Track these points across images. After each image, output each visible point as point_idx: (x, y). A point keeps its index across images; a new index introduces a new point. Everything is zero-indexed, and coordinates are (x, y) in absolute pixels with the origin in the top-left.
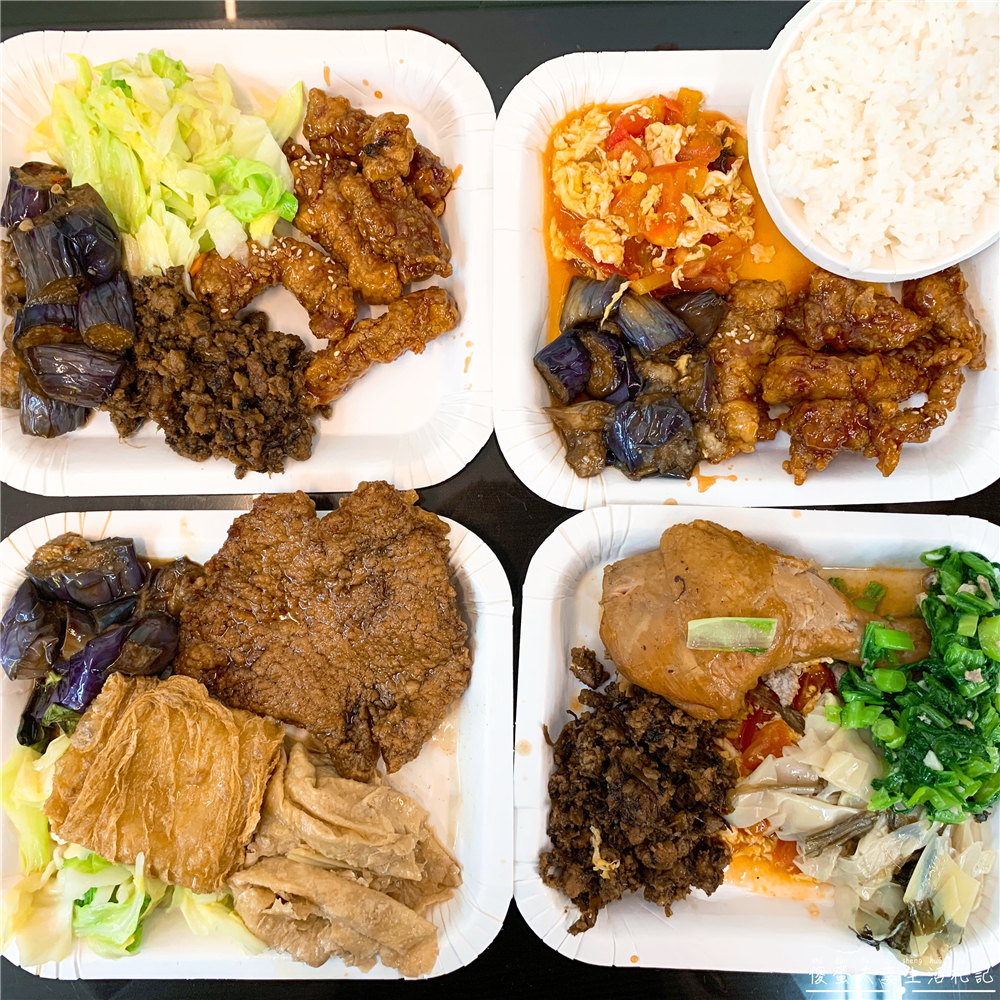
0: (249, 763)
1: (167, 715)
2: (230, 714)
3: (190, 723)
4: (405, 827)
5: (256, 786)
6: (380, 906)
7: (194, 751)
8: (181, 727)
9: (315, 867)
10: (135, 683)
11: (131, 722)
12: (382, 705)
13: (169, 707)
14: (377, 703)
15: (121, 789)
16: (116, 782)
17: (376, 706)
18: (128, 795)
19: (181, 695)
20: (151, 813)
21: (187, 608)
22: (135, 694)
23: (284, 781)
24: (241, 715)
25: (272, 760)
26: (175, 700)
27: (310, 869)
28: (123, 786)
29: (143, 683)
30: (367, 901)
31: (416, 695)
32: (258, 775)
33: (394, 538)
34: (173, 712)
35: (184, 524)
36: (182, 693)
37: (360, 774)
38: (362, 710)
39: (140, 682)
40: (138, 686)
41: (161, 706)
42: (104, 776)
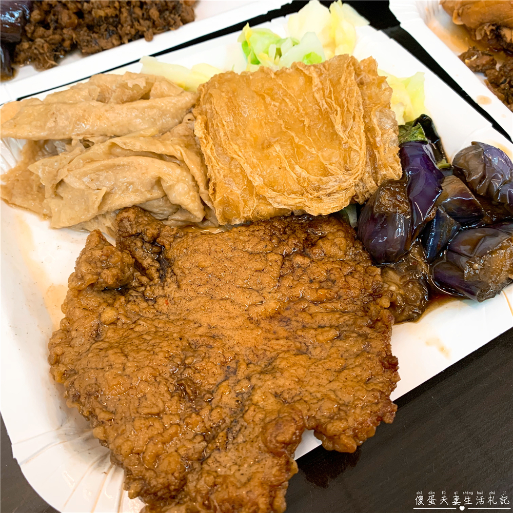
0: (231, 171)
1: (329, 166)
2: (276, 206)
3: (304, 174)
4: (62, 198)
5: (215, 157)
6: (53, 124)
7: (285, 156)
8: (310, 167)
9: (130, 132)
10: (376, 180)
11: (355, 143)
12: (137, 289)
13: (332, 175)
14: (142, 289)
15: (327, 103)
16: (333, 102)
17: (142, 285)
18: (318, 104)
19: (329, 191)
20: (290, 104)
21: (379, 278)
22: (368, 169)
23: (193, 177)
24: (266, 210)
25: (214, 190)
26: (331, 184)
27: (132, 129)
28: (326, 106)
29: (368, 185)
30: (66, 123)
31: (101, 310)
32: (218, 168)
33: (202, 460)
34: (326, 173)
35: (442, 349)
36: (329, 195)
37: (125, 214)
38: (156, 275)
39: (371, 184)
40: (371, 179)
41: (339, 172)
42: (346, 100)
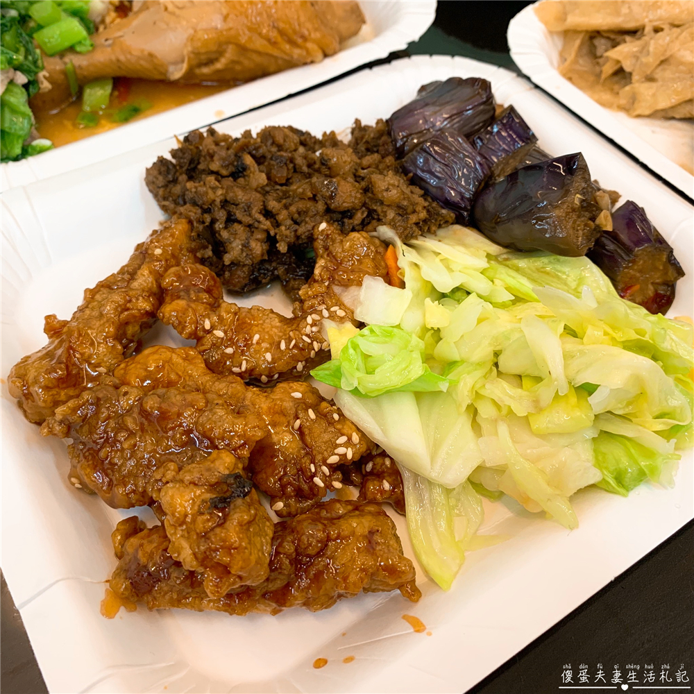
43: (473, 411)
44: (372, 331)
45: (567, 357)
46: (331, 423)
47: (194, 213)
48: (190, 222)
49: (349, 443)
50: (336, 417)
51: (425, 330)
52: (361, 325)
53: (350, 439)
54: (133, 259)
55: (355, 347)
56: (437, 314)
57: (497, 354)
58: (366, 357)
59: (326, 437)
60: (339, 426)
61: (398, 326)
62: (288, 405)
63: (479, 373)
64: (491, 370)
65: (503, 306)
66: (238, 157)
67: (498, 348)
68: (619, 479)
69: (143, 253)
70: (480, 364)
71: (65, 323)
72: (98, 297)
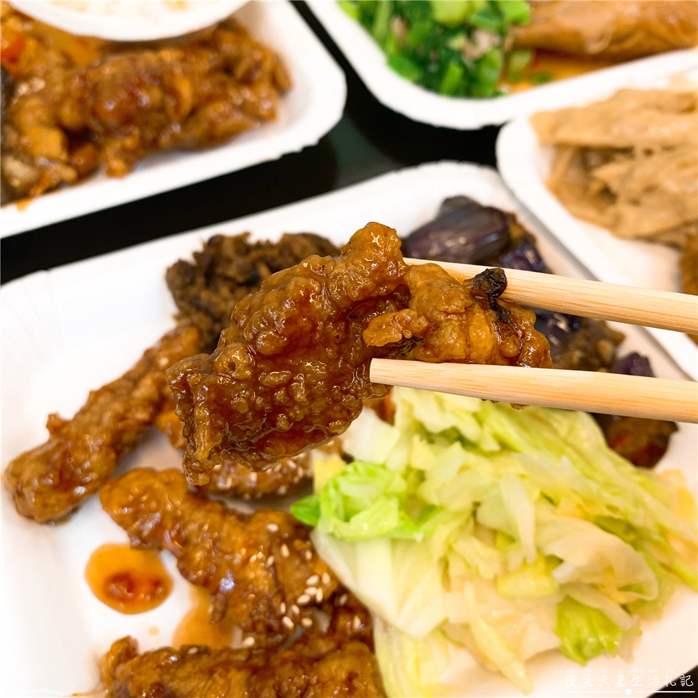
43: (445, 564)
44: (356, 469)
45: (539, 525)
46: (304, 561)
47: (205, 323)
48: (200, 332)
49: (320, 584)
50: (309, 555)
51: (409, 469)
52: (348, 459)
53: (320, 578)
54: (140, 364)
55: (336, 487)
56: (422, 455)
57: (477, 504)
58: (346, 499)
59: (298, 575)
60: (311, 565)
61: (383, 466)
62: (263, 538)
63: (455, 524)
64: (468, 521)
65: (489, 455)
66: (254, 265)
67: (477, 499)
68: (579, 647)
69: (149, 359)
70: (457, 514)
71: (65, 424)
72: (102, 400)
